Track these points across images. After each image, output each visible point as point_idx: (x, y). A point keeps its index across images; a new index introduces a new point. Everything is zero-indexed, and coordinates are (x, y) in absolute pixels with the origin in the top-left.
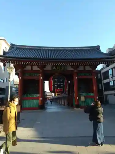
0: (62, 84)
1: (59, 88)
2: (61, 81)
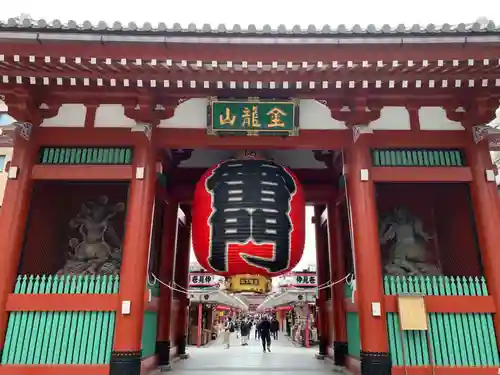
1: (251, 239)
2: (268, 196)
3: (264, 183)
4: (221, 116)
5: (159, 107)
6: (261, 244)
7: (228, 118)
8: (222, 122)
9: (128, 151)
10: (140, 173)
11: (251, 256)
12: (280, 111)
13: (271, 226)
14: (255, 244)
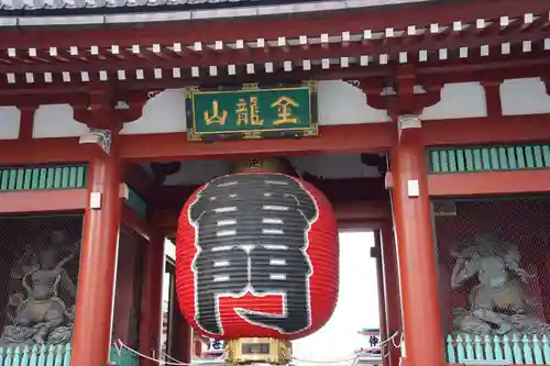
0: (278, 254)
1: (249, 289)
2: (273, 225)
3: (268, 207)
4: (206, 114)
5: (122, 105)
6: (263, 295)
7: (216, 115)
8: (208, 122)
9: (81, 170)
10: (95, 200)
11: (251, 312)
12: (290, 102)
13: (278, 269)
14: (256, 295)
